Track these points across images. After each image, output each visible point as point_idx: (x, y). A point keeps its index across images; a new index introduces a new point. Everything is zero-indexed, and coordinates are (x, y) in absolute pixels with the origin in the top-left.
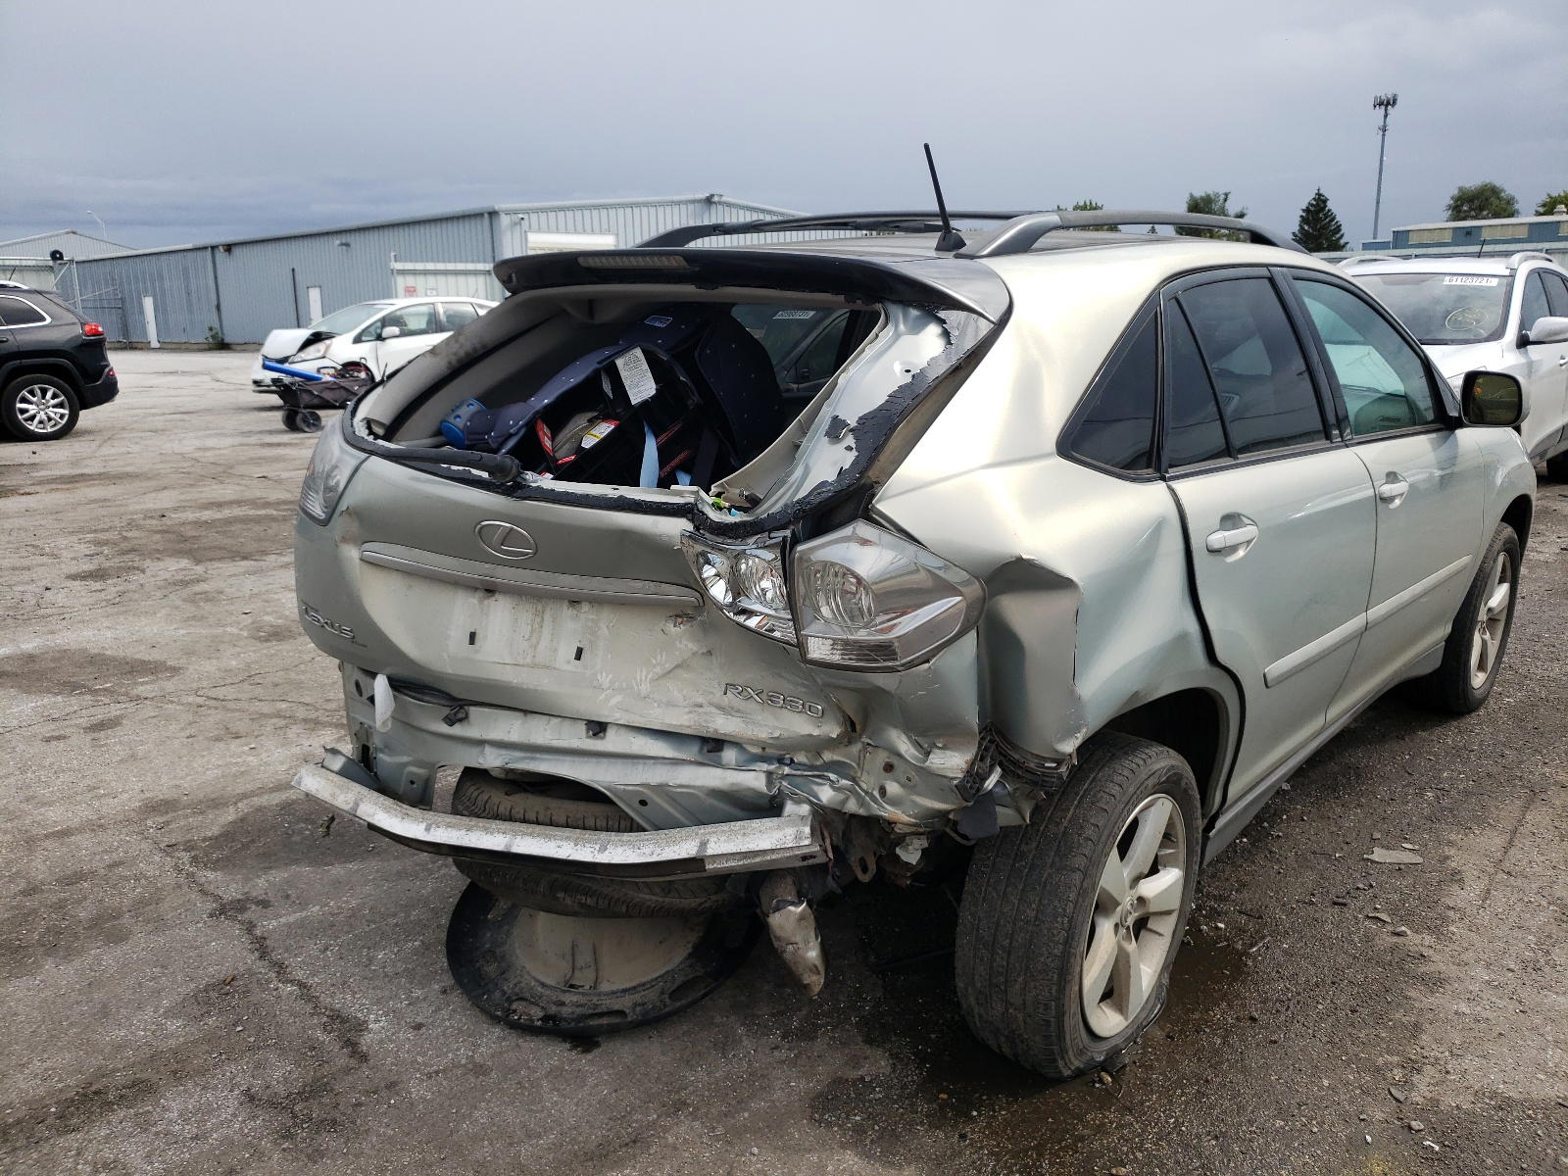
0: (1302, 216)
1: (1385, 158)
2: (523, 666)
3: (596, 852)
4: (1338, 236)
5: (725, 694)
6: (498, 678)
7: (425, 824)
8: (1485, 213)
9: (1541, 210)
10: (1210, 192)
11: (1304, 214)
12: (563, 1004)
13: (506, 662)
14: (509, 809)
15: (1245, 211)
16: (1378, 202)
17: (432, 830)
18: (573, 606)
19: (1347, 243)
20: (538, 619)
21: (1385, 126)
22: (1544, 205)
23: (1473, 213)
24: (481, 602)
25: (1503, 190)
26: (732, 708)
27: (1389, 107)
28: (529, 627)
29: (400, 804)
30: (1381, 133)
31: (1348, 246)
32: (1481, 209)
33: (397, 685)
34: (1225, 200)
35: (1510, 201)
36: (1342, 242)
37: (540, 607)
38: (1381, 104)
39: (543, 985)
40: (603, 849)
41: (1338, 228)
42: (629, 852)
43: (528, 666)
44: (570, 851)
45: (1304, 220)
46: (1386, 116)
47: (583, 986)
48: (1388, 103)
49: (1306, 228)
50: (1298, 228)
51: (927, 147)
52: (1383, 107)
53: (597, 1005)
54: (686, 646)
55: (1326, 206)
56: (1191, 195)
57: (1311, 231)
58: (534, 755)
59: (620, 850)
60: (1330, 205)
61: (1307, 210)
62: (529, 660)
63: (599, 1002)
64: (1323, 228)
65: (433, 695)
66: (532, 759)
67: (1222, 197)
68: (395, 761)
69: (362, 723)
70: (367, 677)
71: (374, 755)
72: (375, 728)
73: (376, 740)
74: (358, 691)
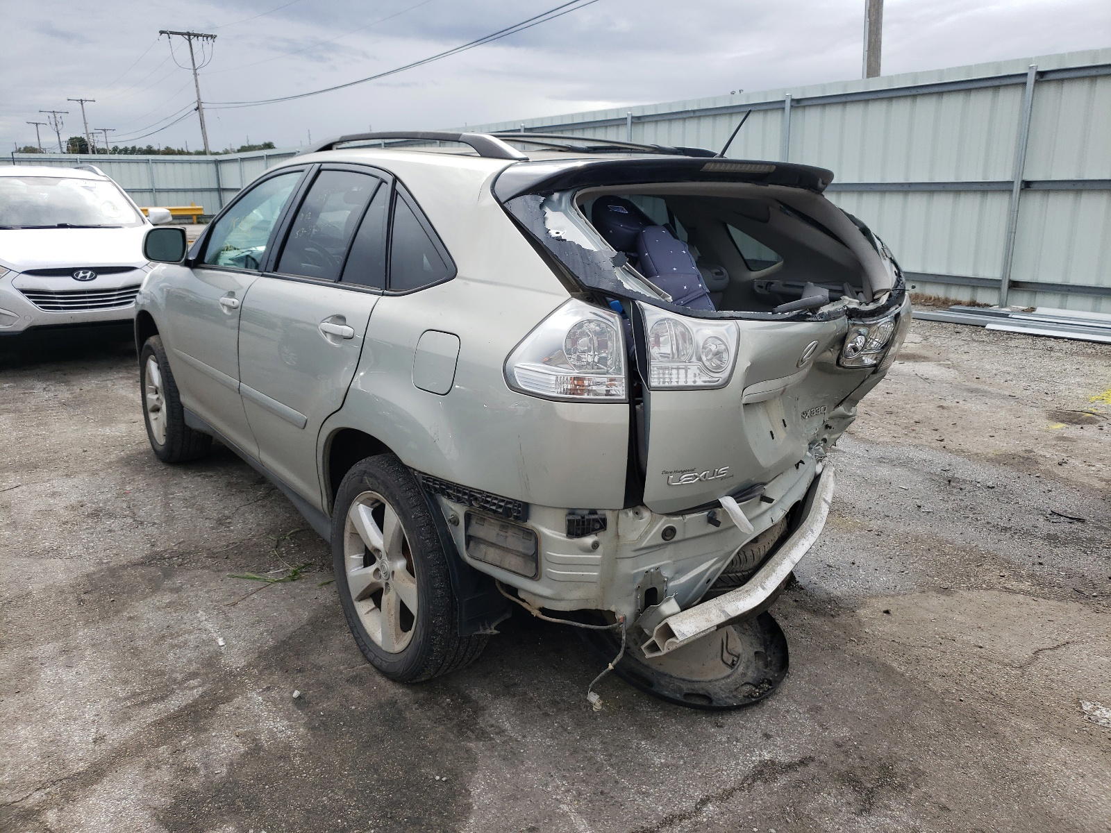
5: (802, 419)
7: (759, 587)
13: (782, 442)
14: (764, 549)
17: (765, 586)
24: (764, 410)
26: (804, 426)
43: (785, 440)
44: (807, 542)
47: (733, 660)
53: (749, 660)
65: (759, 489)
68: (694, 574)
69: (647, 572)
70: (681, 518)
71: (665, 589)
72: (664, 564)
73: (666, 574)
74: (668, 536)
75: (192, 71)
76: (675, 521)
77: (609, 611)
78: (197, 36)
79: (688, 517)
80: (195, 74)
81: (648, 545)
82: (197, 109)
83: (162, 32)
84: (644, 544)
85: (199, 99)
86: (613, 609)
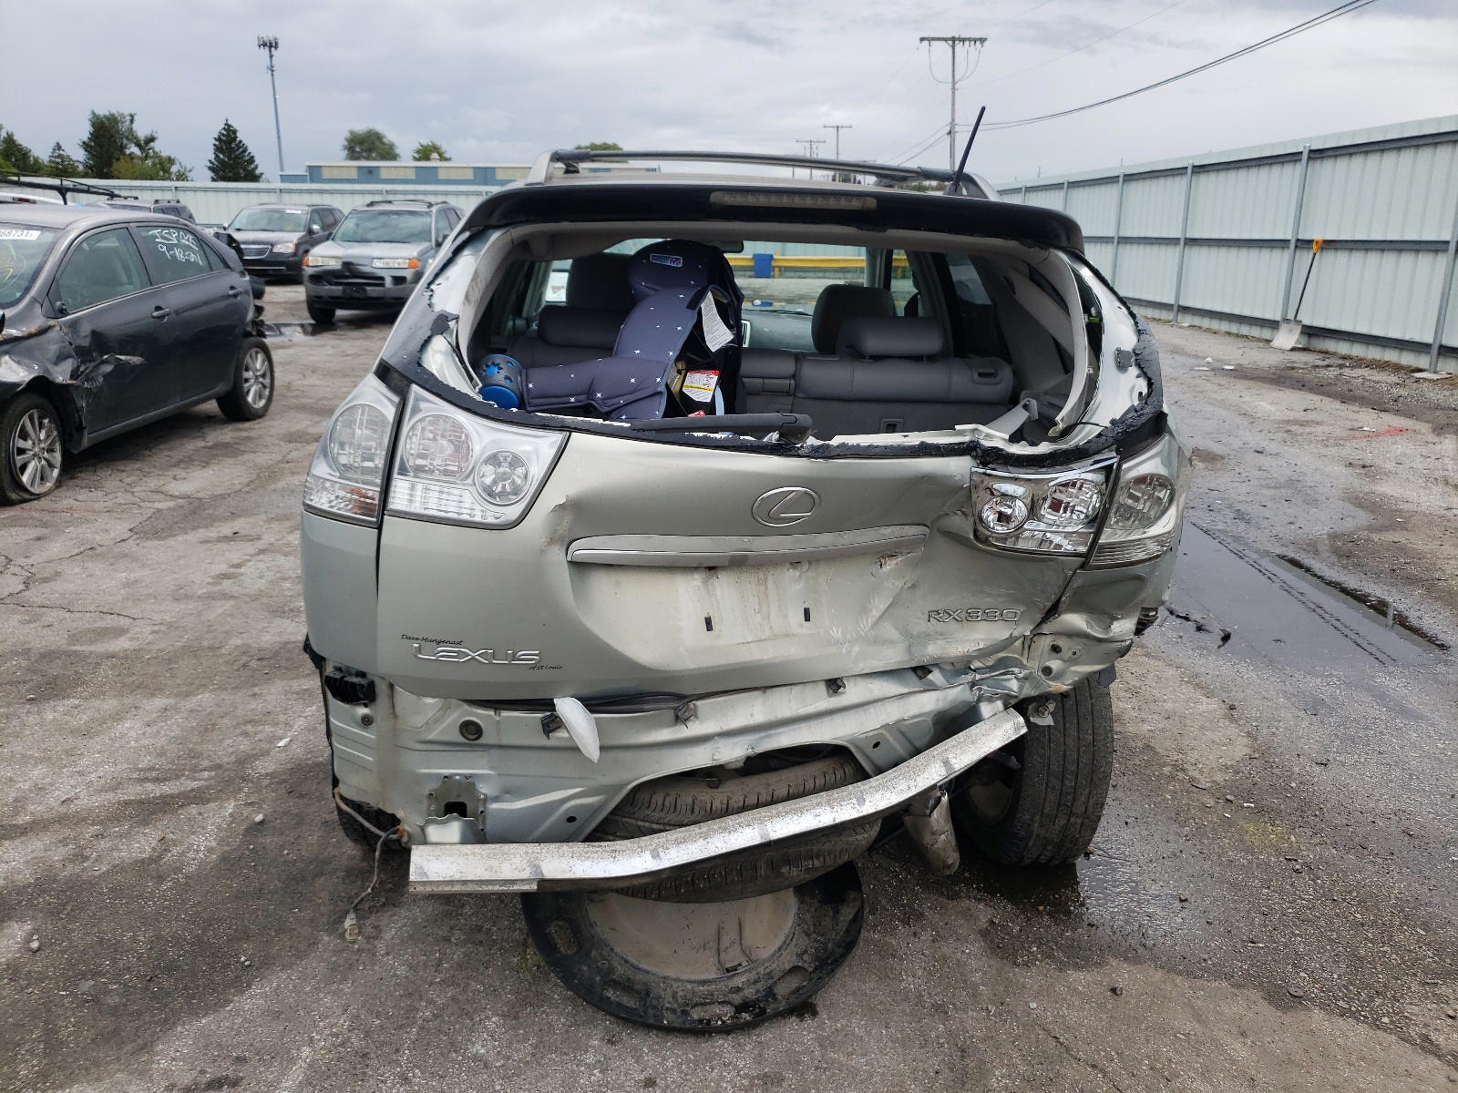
0: (215, 145)
1: (277, 97)
2: (765, 640)
3: (858, 807)
4: (253, 166)
5: (929, 621)
6: (742, 660)
7: (648, 852)
8: (374, 155)
9: (417, 155)
10: (114, 111)
11: (217, 143)
12: (738, 990)
13: (749, 640)
14: (725, 802)
15: (156, 135)
16: (279, 138)
17: (662, 854)
18: (795, 568)
19: (262, 174)
20: (762, 588)
21: (272, 66)
22: (418, 152)
23: (364, 154)
24: (705, 582)
25: (384, 137)
26: (937, 633)
27: (273, 49)
28: (756, 598)
29: (596, 844)
30: (270, 72)
31: (264, 176)
32: (370, 150)
33: (593, 704)
34: (132, 121)
35: (391, 146)
36: (258, 172)
37: (761, 575)
38: (265, 45)
39: (704, 982)
40: (861, 801)
41: (252, 160)
42: (888, 794)
43: (769, 639)
44: (832, 815)
45: (218, 149)
46: (271, 57)
47: (740, 965)
48: (271, 46)
49: (222, 156)
50: (213, 156)
51: (983, 110)
52: (267, 48)
53: (769, 974)
54: (894, 584)
55: (236, 137)
56: (94, 113)
57: (226, 159)
58: (769, 732)
59: (878, 796)
60: (240, 136)
61: (219, 139)
62: (767, 633)
63: (768, 970)
64: (236, 157)
65: (656, 701)
66: (768, 737)
67: (128, 118)
68: (536, 803)
69: (446, 777)
70: (491, 713)
71: (481, 809)
72: (482, 775)
73: (484, 789)
74: (470, 734)
75: (950, 86)
76: (480, 715)
77: (393, 816)
78: (963, 40)
79: (505, 714)
80: (954, 89)
81: (440, 738)
82: (950, 132)
83: (922, 39)
84: (431, 737)
85: (953, 120)
86: (400, 814)
